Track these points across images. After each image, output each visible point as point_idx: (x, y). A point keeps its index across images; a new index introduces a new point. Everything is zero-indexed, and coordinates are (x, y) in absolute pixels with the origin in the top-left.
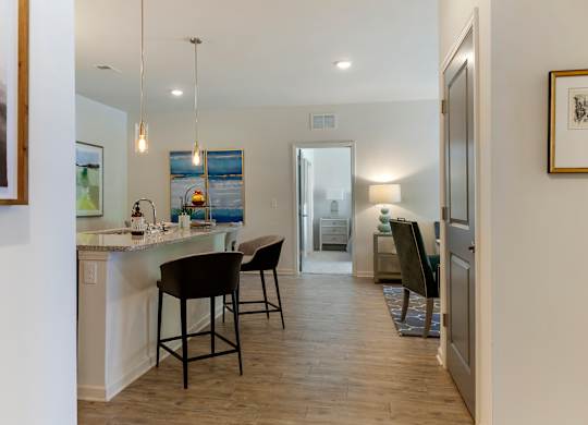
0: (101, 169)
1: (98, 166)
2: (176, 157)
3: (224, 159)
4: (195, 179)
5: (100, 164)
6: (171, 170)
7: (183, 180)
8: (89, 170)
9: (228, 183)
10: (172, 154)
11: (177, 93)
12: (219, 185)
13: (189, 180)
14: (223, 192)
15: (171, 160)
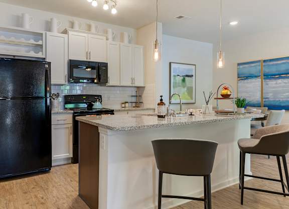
0: (194, 77)
1: (192, 76)
2: (241, 67)
3: (276, 65)
4: (253, 80)
5: (194, 74)
6: (238, 75)
7: (246, 81)
8: (187, 79)
9: (280, 81)
10: (239, 64)
11: (234, 23)
12: (272, 83)
13: (249, 80)
14: (274, 87)
15: (238, 68)
